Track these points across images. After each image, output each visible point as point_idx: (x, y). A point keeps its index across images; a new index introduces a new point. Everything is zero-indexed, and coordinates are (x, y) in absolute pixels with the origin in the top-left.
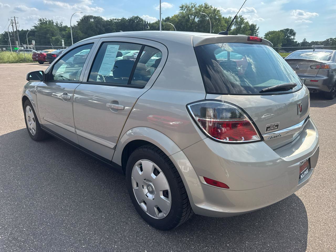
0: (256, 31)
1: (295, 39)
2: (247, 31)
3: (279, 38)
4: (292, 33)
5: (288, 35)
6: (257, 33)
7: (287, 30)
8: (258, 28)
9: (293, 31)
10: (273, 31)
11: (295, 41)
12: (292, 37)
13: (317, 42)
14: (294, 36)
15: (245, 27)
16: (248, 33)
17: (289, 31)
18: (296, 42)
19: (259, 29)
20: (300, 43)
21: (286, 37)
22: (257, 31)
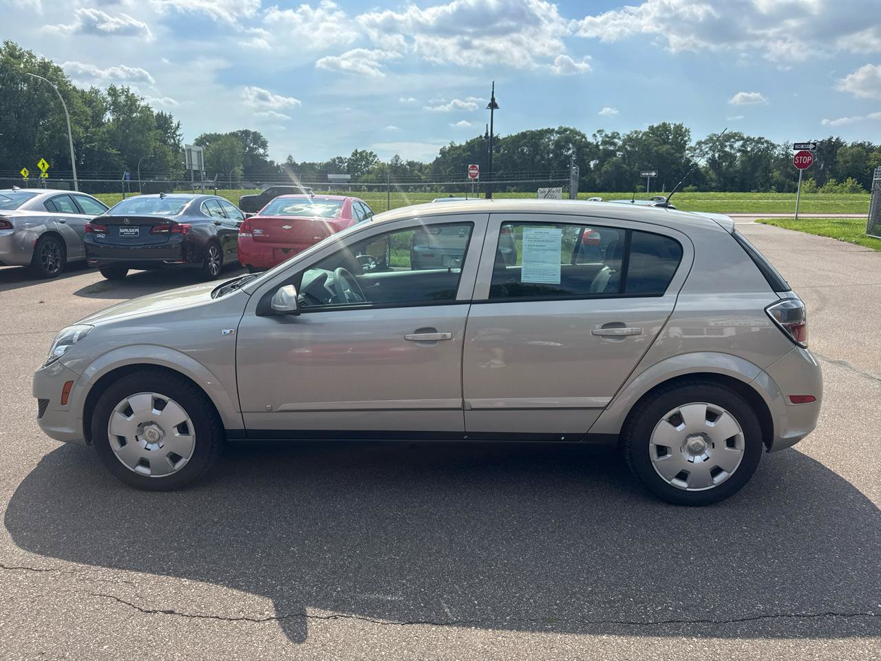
0: (174, 133)
1: (267, 155)
2: (150, 130)
3: (233, 152)
4: (258, 140)
5: (251, 145)
6: (178, 137)
7: (246, 133)
8: (178, 125)
9: (260, 137)
10: (213, 133)
11: (268, 159)
12: (261, 151)
13: (313, 163)
14: (265, 149)
15: (144, 121)
16: (155, 135)
17: (252, 136)
18: (272, 162)
19: (180, 127)
20: (279, 164)
21: (248, 149)
22: (178, 133)
